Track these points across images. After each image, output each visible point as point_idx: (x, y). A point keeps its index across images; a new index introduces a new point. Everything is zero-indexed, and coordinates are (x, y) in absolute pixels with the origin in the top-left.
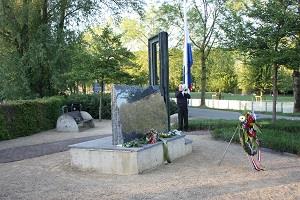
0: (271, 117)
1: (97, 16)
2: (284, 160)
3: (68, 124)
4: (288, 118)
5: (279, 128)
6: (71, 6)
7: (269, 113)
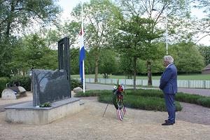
0: (133, 88)
1: (31, 28)
2: (139, 112)
3: (9, 94)
4: (146, 89)
5: (137, 95)
6: (14, 21)
7: (131, 86)
